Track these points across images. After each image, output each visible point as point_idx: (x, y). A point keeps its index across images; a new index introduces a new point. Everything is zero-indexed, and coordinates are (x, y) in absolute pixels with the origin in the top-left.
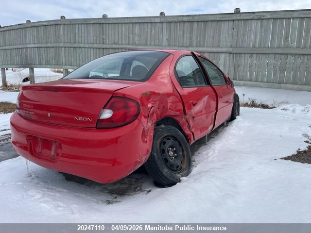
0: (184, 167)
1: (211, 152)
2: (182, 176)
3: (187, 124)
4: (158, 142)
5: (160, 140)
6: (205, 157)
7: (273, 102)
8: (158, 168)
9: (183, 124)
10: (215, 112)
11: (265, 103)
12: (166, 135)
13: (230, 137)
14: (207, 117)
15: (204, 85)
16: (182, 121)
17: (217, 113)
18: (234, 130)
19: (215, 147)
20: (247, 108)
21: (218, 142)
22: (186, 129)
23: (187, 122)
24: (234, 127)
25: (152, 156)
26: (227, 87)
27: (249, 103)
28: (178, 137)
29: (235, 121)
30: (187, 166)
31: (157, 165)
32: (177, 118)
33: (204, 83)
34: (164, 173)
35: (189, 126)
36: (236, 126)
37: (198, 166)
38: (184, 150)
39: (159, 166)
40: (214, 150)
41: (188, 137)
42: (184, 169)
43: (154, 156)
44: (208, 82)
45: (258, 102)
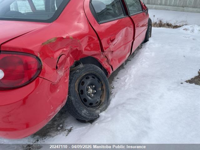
0: (103, 100)
1: (128, 78)
2: (101, 112)
3: (106, 59)
4: (77, 84)
5: (78, 81)
6: (122, 83)
7: (175, 21)
8: (77, 111)
9: (102, 60)
10: (132, 41)
11: (170, 23)
12: (84, 75)
13: (144, 60)
14: (125, 48)
15: (123, 16)
16: (100, 58)
17: (134, 41)
18: (147, 52)
19: (131, 72)
20: (156, 28)
21: (134, 66)
22: (105, 64)
23: (106, 57)
24: (147, 49)
25: (69, 100)
26: (144, 15)
27: (158, 23)
28: (97, 74)
29: (148, 42)
30: (106, 100)
31: (75, 109)
32: (95, 57)
33: (123, 14)
34: (83, 114)
35: (108, 61)
36: (148, 48)
37: (116, 96)
38: (103, 84)
39: (77, 109)
40: (130, 76)
41: (107, 71)
42: (103, 103)
43: (71, 100)
44: (126, 13)
45: (164, 22)
